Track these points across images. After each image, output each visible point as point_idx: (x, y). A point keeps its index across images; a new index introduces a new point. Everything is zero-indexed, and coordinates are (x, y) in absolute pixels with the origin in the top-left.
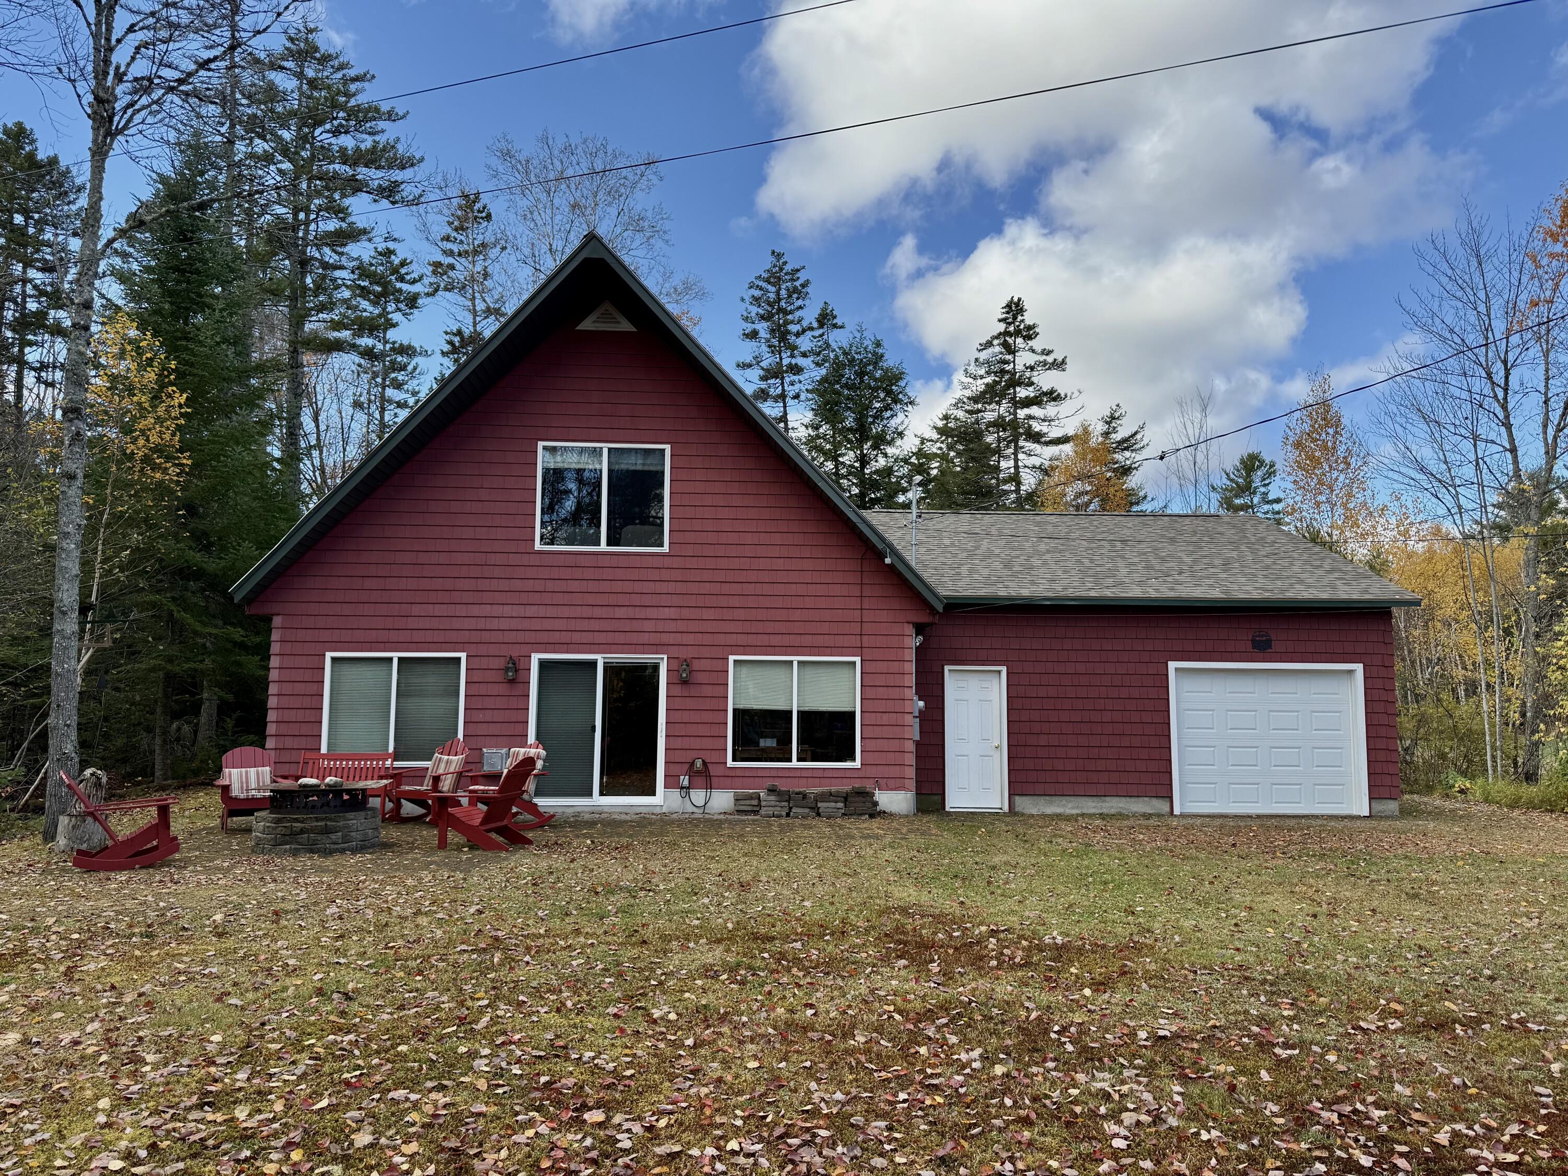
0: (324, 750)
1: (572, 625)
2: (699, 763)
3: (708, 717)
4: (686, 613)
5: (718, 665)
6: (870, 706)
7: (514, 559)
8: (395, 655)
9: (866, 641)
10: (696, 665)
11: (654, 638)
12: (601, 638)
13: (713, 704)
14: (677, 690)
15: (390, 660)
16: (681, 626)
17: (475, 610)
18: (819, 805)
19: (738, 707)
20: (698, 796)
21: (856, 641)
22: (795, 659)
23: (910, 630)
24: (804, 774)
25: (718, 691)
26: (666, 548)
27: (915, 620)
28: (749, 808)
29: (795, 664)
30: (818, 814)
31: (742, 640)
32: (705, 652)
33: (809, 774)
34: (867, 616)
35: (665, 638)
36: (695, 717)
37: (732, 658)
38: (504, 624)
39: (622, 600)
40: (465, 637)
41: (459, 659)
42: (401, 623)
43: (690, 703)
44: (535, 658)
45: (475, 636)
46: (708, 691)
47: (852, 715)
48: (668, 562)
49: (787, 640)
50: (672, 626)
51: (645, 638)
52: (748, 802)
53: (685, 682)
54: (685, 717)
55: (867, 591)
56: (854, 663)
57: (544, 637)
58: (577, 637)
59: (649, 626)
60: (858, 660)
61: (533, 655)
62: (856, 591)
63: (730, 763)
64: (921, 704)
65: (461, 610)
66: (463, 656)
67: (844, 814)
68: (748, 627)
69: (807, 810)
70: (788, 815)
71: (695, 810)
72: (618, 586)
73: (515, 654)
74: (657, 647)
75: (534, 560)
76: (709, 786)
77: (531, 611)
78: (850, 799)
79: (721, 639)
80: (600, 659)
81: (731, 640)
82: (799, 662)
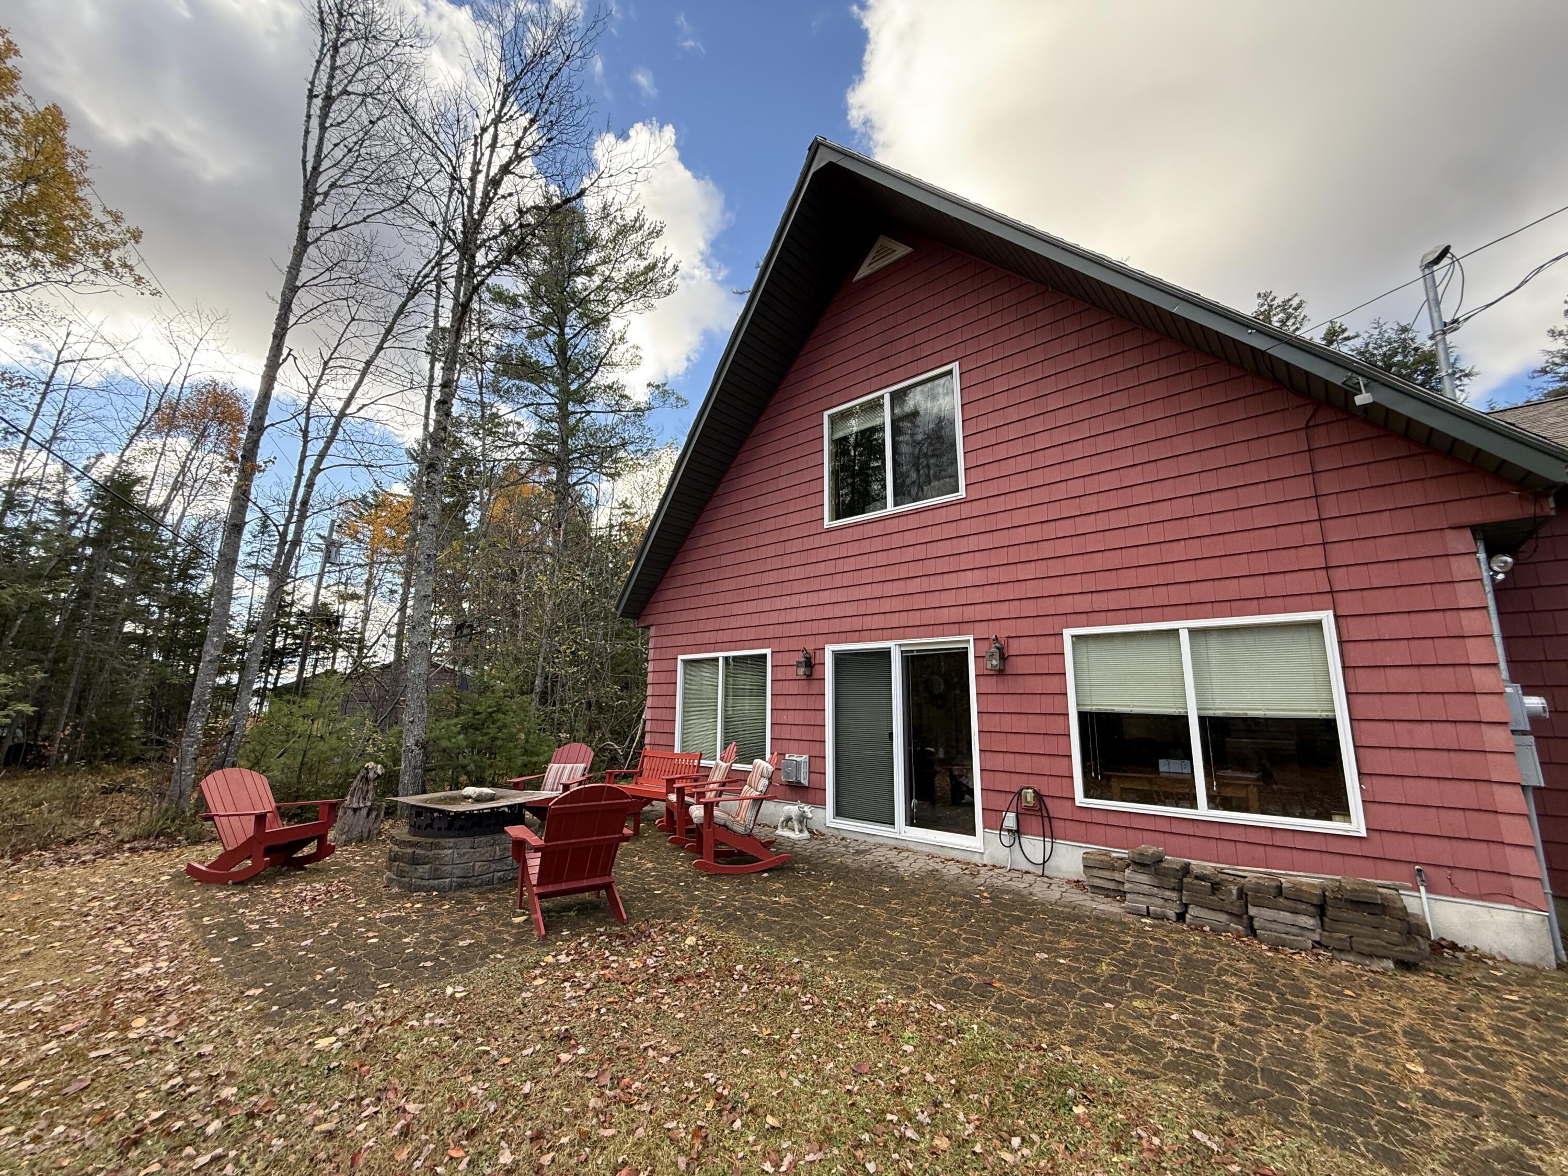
0: (677, 750)
1: (862, 608)
2: (1029, 795)
3: (1039, 724)
4: (995, 575)
5: (1047, 645)
6: (1371, 707)
7: (808, 543)
8: (721, 655)
9: (1341, 579)
10: (1014, 648)
11: (955, 614)
12: (894, 621)
13: (1046, 705)
14: (991, 685)
15: (716, 660)
16: (991, 593)
17: (778, 603)
18: (1253, 911)
19: (1087, 709)
20: (1034, 846)
21: (1319, 581)
22: (1183, 626)
23: (1463, 541)
24: (1228, 834)
25: (1051, 685)
26: (962, 493)
27: (1477, 519)
28: (1111, 885)
29: (1184, 636)
30: (1252, 931)
31: (1083, 603)
32: (1025, 627)
33: (1240, 835)
34: (1335, 531)
35: (970, 613)
36: (1021, 724)
37: (1068, 633)
38: (802, 615)
39: (916, 570)
40: (770, 632)
41: (765, 656)
42: (724, 623)
43: (1010, 704)
44: (830, 649)
45: (778, 631)
46: (1035, 685)
47: (1330, 725)
48: (966, 510)
49: (1161, 596)
50: (977, 595)
51: (944, 615)
52: (1107, 874)
53: (1001, 673)
54: (1007, 723)
55: (1328, 484)
56: (1318, 625)
57: (836, 626)
58: (869, 623)
59: (948, 598)
60: (1327, 617)
61: (827, 647)
62: (1304, 488)
63: (1080, 799)
64: (1535, 702)
65: (766, 605)
66: (768, 651)
67: (1318, 944)
68: (1089, 583)
69: (1223, 917)
70: (1181, 917)
71: (1031, 868)
72: (910, 554)
73: (810, 647)
74: (961, 625)
75: (825, 540)
76: (1050, 832)
77: (825, 597)
78: (1330, 912)
79: (1049, 606)
80: (895, 648)
81: (1067, 604)
82: (1192, 632)
